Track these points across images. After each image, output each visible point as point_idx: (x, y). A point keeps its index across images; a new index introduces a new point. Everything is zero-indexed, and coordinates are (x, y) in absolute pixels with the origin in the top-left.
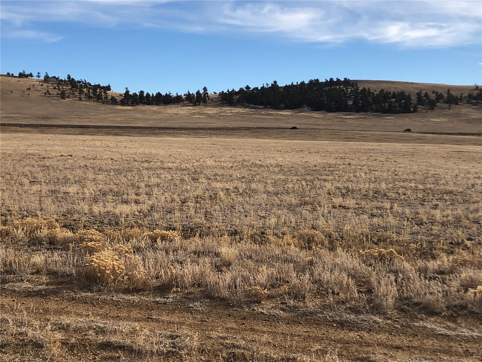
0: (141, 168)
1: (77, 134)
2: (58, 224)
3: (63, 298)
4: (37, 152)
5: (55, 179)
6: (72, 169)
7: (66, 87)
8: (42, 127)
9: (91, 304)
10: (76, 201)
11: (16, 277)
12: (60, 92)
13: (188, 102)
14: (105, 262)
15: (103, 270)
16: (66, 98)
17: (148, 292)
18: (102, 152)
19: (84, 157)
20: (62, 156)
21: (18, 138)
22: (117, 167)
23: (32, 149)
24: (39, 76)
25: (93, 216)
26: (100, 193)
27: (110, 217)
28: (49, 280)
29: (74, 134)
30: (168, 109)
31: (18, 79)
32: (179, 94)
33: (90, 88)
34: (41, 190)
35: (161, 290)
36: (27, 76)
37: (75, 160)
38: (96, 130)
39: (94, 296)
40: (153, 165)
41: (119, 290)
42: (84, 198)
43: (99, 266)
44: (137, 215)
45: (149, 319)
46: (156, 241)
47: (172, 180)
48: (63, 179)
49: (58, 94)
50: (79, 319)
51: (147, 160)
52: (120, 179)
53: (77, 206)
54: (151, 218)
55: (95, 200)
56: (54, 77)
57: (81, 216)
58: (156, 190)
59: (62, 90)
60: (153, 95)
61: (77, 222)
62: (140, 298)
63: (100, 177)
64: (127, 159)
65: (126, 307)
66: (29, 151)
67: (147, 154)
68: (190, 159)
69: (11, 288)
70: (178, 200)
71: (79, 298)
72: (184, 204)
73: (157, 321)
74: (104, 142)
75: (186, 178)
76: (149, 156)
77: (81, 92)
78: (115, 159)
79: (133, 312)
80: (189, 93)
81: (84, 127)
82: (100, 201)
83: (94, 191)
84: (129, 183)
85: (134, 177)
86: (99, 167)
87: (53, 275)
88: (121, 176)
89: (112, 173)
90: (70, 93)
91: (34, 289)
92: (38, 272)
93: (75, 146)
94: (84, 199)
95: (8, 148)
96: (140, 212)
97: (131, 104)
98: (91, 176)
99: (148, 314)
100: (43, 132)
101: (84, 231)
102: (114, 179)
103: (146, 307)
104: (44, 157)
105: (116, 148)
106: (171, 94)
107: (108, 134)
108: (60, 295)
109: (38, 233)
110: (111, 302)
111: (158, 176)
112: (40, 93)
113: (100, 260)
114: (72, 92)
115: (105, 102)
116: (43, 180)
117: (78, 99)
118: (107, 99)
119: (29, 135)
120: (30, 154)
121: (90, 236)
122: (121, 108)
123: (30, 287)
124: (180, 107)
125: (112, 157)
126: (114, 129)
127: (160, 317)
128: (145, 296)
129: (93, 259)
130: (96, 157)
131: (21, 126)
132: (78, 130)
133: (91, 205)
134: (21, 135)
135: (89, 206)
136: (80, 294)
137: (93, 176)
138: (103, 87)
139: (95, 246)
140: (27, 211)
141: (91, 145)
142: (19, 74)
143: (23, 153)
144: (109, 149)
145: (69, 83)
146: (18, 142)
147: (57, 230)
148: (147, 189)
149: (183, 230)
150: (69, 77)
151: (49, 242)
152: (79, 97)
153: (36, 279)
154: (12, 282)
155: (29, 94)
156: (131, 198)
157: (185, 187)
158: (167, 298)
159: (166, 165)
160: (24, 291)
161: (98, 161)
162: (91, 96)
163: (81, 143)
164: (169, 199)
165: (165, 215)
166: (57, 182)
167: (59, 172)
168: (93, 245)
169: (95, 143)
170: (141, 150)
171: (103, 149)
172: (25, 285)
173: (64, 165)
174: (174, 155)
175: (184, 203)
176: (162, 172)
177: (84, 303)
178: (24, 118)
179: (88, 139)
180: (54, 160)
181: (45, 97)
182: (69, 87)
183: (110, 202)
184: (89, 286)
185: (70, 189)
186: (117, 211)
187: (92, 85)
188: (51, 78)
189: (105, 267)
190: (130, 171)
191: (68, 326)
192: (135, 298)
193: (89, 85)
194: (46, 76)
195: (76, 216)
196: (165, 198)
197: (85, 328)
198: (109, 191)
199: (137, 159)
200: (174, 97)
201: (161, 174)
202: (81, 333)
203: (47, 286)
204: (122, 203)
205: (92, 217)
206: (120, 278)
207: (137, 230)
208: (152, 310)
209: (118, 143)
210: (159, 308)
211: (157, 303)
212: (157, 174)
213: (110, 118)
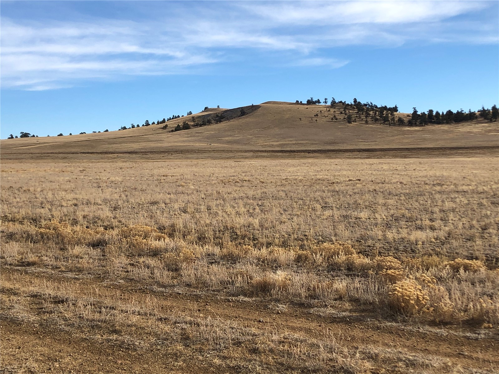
0: (433, 192)
1: (364, 158)
2: (354, 250)
3: (368, 326)
4: (326, 177)
5: (345, 204)
6: (361, 193)
7: (353, 111)
8: (330, 153)
9: (397, 334)
10: (369, 227)
11: (320, 302)
12: (346, 117)
13: (483, 119)
14: (409, 291)
15: (407, 299)
16: (352, 122)
17: (456, 326)
18: (391, 175)
19: (372, 181)
20: (350, 180)
21: (307, 164)
22: (407, 191)
23: (321, 174)
24: (326, 102)
25: (388, 243)
26: (393, 218)
27: (405, 244)
28: (351, 307)
29: (361, 158)
30: (460, 127)
31: (306, 106)
32: (472, 111)
33: (376, 111)
34: (333, 215)
35: (470, 324)
36: (314, 103)
37: (364, 184)
38: (383, 153)
39: (399, 326)
40: (446, 188)
41: (425, 322)
42: (376, 223)
43: (403, 296)
44: (434, 242)
45: (460, 355)
46: (458, 271)
47: (468, 204)
48: (354, 204)
49: (345, 119)
50: (387, 349)
51: (439, 183)
52: (411, 204)
53: (371, 232)
54: (449, 246)
55: (388, 226)
56: (341, 102)
57: (376, 242)
58: (451, 216)
59: (349, 114)
60: (443, 113)
61: (372, 248)
62: (448, 332)
63: (391, 202)
64: (417, 182)
65: (434, 340)
66: (318, 177)
67: (439, 177)
68: (487, 181)
69: (317, 313)
70: (477, 226)
71: (384, 327)
72: (486, 231)
73: (470, 358)
74: (391, 165)
75: (484, 202)
76: (440, 178)
77: (367, 115)
78: (405, 183)
79: (442, 346)
80: (484, 109)
81: (370, 150)
82: (393, 226)
83: (386, 216)
84: (422, 207)
85: (427, 201)
86: (388, 191)
87: (355, 302)
88: (412, 200)
89: (403, 198)
90: (357, 116)
91: (338, 315)
92: (340, 298)
93: (363, 170)
94: (376, 225)
95: (298, 174)
96: (436, 239)
97: (419, 124)
98: (381, 201)
99: (459, 349)
100: (330, 158)
101: (382, 258)
102: (405, 203)
103: (456, 342)
104: (333, 181)
105: (404, 171)
106: (463, 111)
107: (395, 156)
108: (365, 323)
109: (336, 259)
110: (418, 333)
111: (453, 200)
112: (327, 119)
113: (402, 289)
114: (358, 116)
115: (392, 123)
116: (334, 205)
117: (364, 122)
118: (394, 121)
119: (317, 160)
120: (319, 180)
121: (389, 264)
122: (409, 129)
123: (334, 313)
124: (473, 125)
125: (401, 181)
126: (402, 151)
127: (472, 354)
128: (453, 330)
129: (396, 288)
130: (385, 181)
131: (309, 152)
132: (365, 154)
133: (385, 231)
134: (310, 160)
135: (383, 232)
136: (384, 323)
137: (383, 201)
138: (390, 108)
139: (395, 274)
140: (322, 236)
141: (378, 168)
142: (307, 102)
143: (313, 179)
144: (397, 173)
145: (355, 107)
146: (307, 168)
147: (354, 256)
148: (441, 215)
149: (487, 260)
150: (355, 101)
151: (347, 268)
152: (365, 120)
153: (340, 305)
154: (316, 307)
155: (316, 120)
156: (425, 224)
157: (484, 212)
158: (479, 334)
159: (460, 188)
160: (329, 317)
161: (387, 185)
162: (378, 119)
163: (369, 166)
164: (467, 226)
165: (464, 242)
166: (347, 207)
167: (348, 196)
168: (393, 273)
169: (382, 166)
170: (431, 173)
171: (392, 172)
172: (329, 311)
173: (353, 189)
174: (468, 177)
175: (485, 229)
176: (457, 196)
177: (390, 333)
178: (312, 144)
179: (375, 162)
180: (342, 185)
181: (332, 122)
182: (355, 111)
183: (404, 228)
184: (393, 315)
185: (361, 214)
186: (412, 238)
187: (378, 107)
188: (338, 103)
189: (409, 297)
190: (421, 195)
191: (377, 355)
192: (443, 331)
193: (375, 107)
194: (333, 102)
195: (370, 242)
196: (463, 224)
197: (394, 359)
198: (401, 217)
199: (428, 182)
200: (467, 114)
201: (456, 198)
202: (390, 364)
203: (351, 313)
204: (416, 229)
205: (386, 244)
206: (425, 309)
207: (435, 258)
208: (462, 346)
209: (406, 166)
210: (470, 344)
211: (468, 338)
212: (452, 198)
213: (396, 140)
